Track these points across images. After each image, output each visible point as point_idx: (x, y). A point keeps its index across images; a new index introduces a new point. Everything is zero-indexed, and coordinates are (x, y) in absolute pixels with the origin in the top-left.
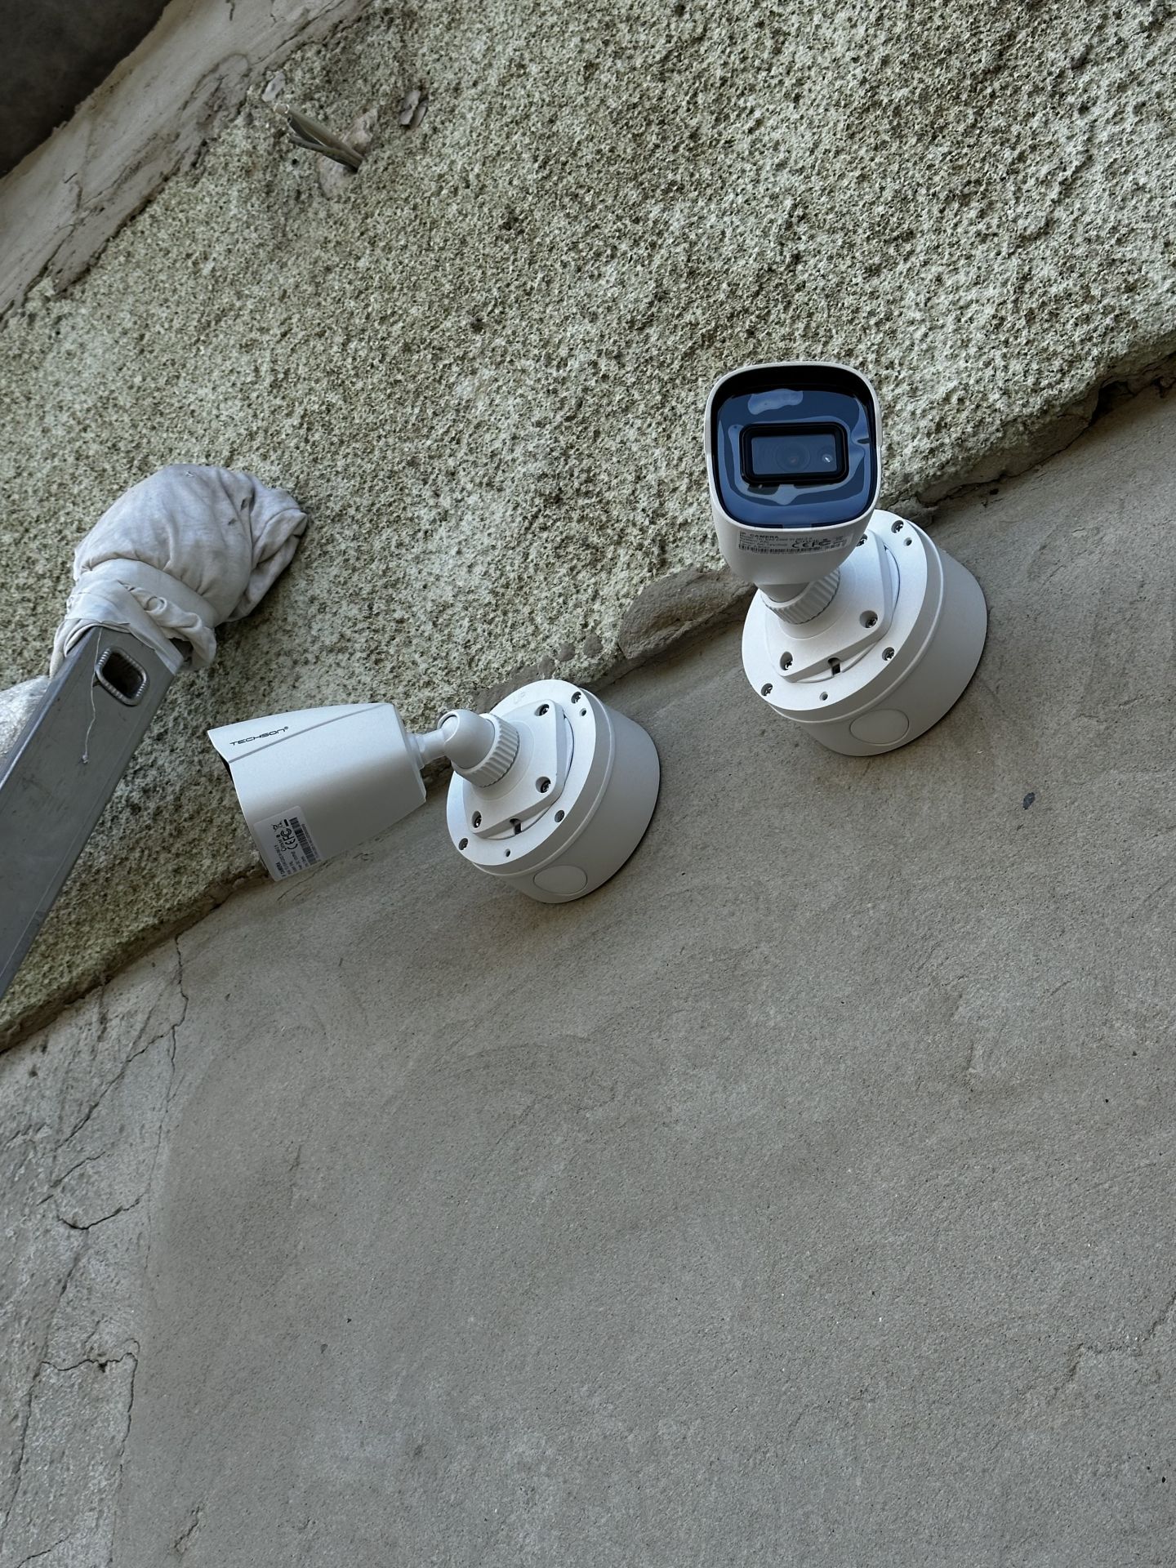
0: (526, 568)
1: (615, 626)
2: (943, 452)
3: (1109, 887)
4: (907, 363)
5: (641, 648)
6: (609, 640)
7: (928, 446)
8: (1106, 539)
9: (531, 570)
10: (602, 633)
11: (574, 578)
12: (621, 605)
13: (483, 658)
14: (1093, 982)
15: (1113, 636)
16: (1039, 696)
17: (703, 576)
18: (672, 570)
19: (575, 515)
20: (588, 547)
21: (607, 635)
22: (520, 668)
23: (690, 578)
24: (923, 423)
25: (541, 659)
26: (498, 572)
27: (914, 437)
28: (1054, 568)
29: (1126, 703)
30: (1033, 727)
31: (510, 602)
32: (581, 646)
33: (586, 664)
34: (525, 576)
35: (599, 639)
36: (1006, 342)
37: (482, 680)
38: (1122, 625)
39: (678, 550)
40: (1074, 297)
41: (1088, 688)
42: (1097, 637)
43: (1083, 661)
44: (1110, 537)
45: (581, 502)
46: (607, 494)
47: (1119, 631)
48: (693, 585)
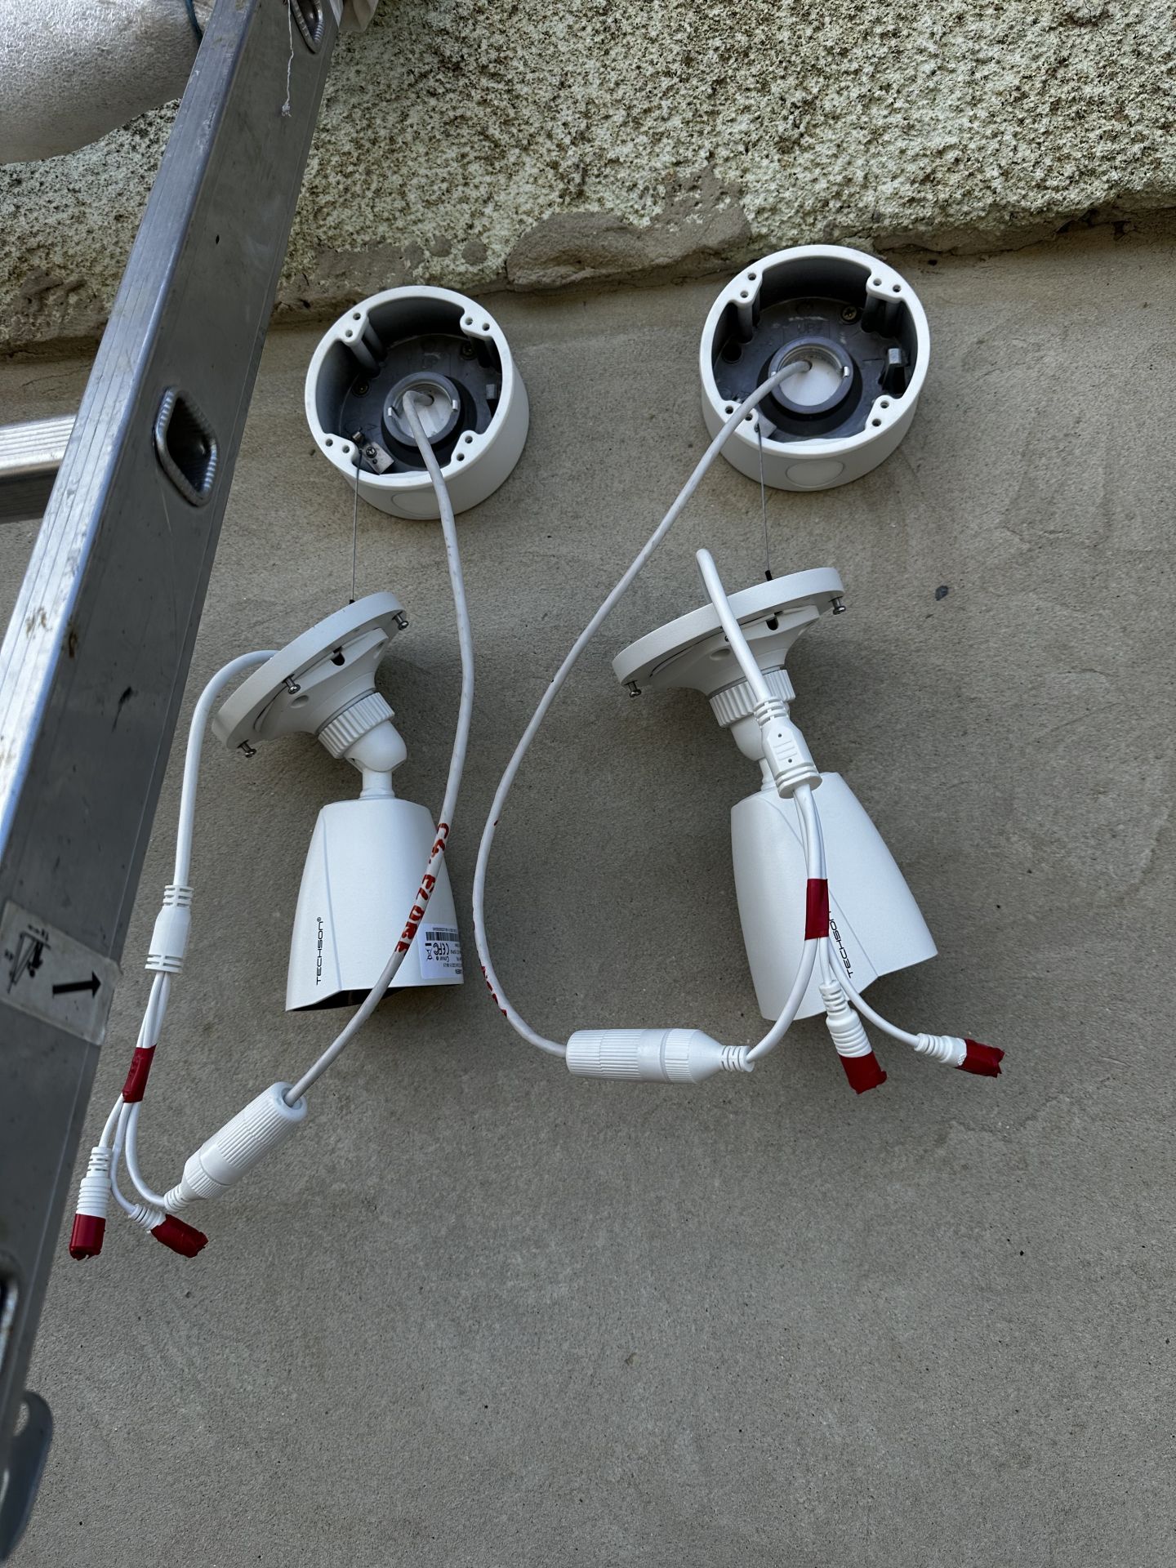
0: (403, 131)
1: (507, 241)
2: (923, 206)
3: (1016, 705)
4: (904, 92)
5: (534, 278)
6: (496, 254)
7: (910, 193)
8: (1046, 360)
9: (409, 137)
10: (490, 243)
11: (464, 167)
12: (521, 221)
13: (335, 213)
14: (992, 791)
15: (1044, 460)
16: (962, 491)
17: (623, 228)
18: (587, 206)
19: (477, 95)
20: (487, 138)
21: (497, 247)
22: (379, 243)
23: (610, 224)
24: (911, 168)
25: (407, 243)
26: (365, 122)
27: (894, 178)
28: (990, 368)
29: (1051, 532)
30: (953, 521)
31: (377, 162)
32: (462, 247)
33: (462, 269)
34: (400, 140)
35: (485, 248)
36: (1021, 121)
37: (330, 238)
38: (1054, 453)
39: (599, 187)
40: (1105, 107)
41: (1014, 501)
42: (1028, 455)
43: (1011, 473)
44: (1051, 359)
45: (484, 82)
46: (518, 86)
47: (1050, 458)
48: (611, 233)
